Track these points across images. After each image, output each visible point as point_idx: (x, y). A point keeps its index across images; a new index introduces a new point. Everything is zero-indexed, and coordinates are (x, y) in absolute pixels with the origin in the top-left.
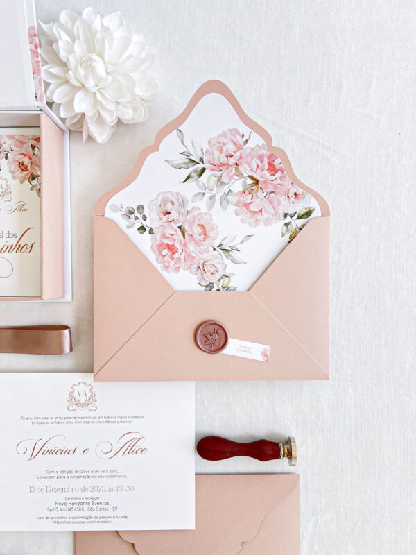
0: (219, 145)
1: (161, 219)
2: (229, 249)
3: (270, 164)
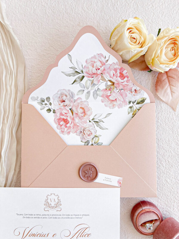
1: (60, 104)
2: (98, 121)
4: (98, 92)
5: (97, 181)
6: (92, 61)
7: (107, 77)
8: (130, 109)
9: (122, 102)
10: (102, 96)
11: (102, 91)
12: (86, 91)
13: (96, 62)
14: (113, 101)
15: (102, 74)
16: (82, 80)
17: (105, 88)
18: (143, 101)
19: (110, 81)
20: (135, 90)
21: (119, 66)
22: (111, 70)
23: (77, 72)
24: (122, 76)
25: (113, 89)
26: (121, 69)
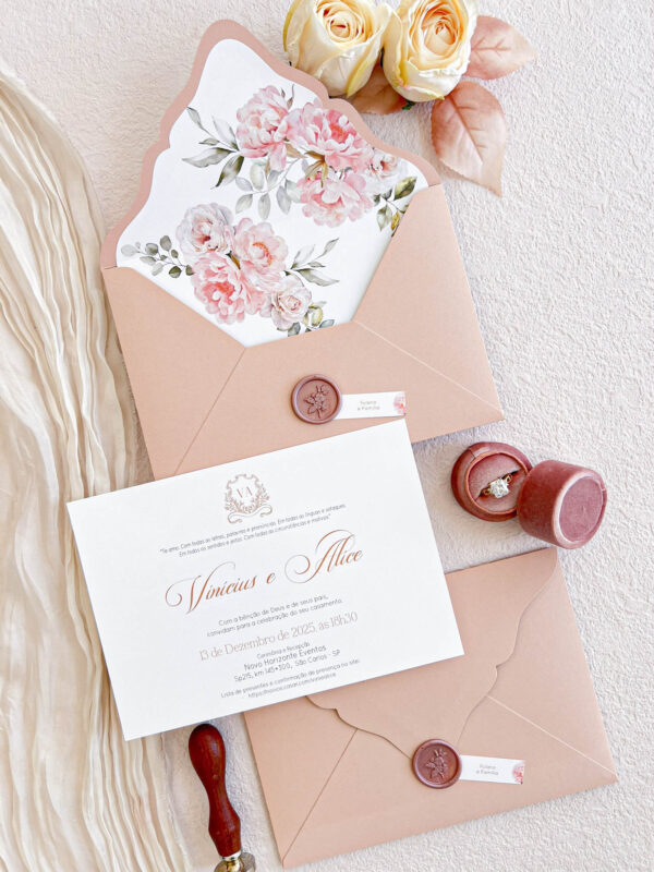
0: (252, 116)
1: (198, 250)
2: (309, 267)
3: (334, 127)
4: (289, 192)
5: (342, 415)
6: (253, 113)
7: (302, 146)
8: (381, 217)
9: (358, 202)
10: (302, 201)
11: (298, 185)
12: (257, 197)
13: (263, 112)
14: (332, 205)
15: (285, 139)
16: (239, 168)
17: (303, 175)
18: (409, 188)
19: (313, 154)
20: (382, 163)
21: (324, 107)
22: (306, 125)
23: (222, 149)
24: (339, 134)
25: (326, 172)
26: (332, 115)
